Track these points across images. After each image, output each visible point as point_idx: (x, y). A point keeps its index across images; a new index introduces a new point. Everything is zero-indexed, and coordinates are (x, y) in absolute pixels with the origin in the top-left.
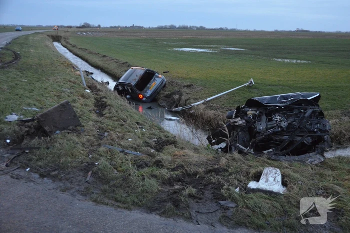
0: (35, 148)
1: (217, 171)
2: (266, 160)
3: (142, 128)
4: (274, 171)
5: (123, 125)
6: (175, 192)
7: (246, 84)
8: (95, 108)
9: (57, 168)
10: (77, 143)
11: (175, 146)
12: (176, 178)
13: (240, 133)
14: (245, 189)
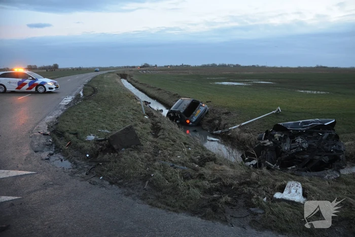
0: (107, 162)
1: (249, 184)
2: (290, 175)
3: (188, 147)
4: (296, 184)
5: (173, 145)
6: (214, 200)
7: (274, 112)
8: (152, 131)
9: (122, 177)
10: (138, 159)
11: (215, 162)
12: (215, 188)
13: (268, 152)
14: (271, 199)
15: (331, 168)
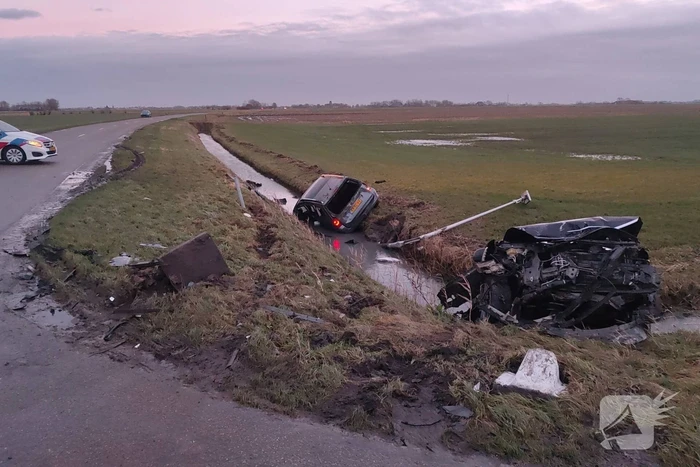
0: (150, 311)
1: (446, 353)
2: (537, 335)
3: (330, 277)
4: (545, 356)
5: (298, 272)
6: (371, 388)
7: (516, 201)
8: (257, 244)
9: (182, 343)
10: (220, 303)
11: (380, 307)
12: (375, 363)
13: (494, 287)
14: (491, 387)
15: (628, 321)
